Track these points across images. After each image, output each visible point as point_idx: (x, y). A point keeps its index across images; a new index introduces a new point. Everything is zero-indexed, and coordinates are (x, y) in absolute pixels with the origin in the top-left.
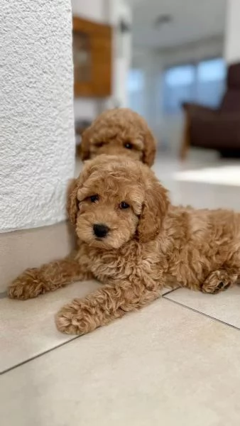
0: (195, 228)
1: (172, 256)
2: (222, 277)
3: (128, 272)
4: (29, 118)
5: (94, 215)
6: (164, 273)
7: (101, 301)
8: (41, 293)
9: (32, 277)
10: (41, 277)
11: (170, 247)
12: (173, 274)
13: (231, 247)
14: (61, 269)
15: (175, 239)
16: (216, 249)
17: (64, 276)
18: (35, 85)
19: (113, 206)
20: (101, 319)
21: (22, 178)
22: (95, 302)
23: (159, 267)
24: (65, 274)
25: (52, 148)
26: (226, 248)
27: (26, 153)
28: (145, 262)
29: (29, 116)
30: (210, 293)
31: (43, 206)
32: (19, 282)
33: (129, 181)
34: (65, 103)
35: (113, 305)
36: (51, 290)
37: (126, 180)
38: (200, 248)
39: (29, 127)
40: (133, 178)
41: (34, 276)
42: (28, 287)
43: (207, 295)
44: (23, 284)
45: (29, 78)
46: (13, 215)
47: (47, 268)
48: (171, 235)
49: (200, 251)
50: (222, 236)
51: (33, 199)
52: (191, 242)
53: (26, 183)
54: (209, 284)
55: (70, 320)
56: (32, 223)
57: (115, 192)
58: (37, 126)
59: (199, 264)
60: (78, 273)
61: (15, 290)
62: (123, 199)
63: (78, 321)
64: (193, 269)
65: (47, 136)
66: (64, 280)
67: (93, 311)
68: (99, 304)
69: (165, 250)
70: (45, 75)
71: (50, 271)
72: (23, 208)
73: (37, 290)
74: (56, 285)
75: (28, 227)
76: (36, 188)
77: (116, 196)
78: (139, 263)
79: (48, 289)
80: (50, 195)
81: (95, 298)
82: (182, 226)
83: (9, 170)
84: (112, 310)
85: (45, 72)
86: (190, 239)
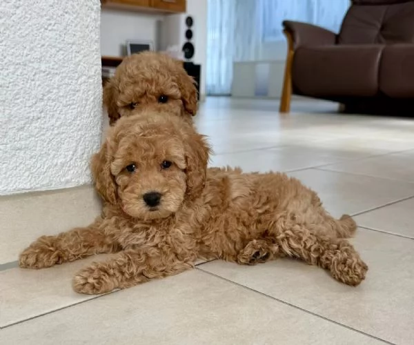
0: (235, 194)
1: (207, 226)
2: (259, 246)
3: (156, 240)
4: (47, 65)
5: (140, 186)
6: (197, 243)
7: (121, 264)
8: (57, 263)
9: (47, 244)
10: (58, 246)
11: (206, 216)
12: (207, 243)
13: (272, 216)
14: (82, 238)
15: (212, 207)
16: (255, 218)
17: (84, 246)
18: (55, 28)
19: (155, 168)
20: (120, 280)
21: (39, 132)
22: (114, 264)
23: (193, 237)
24: (86, 244)
25: (74, 98)
26: (267, 216)
27: (43, 103)
28: (177, 230)
29: (48, 62)
30: (245, 264)
31: (63, 165)
32: (31, 250)
33: (163, 136)
34: (90, 47)
35: (134, 269)
36: (68, 260)
37: (160, 136)
38: (238, 216)
39: (48, 74)
40: (166, 132)
41: (49, 244)
42: (41, 256)
43: (242, 266)
44: (37, 251)
45: (49, 20)
46: (27, 173)
47: (65, 236)
48: (209, 203)
49: (238, 219)
50: (265, 204)
51: (51, 156)
52: (229, 210)
53: (43, 137)
54: (243, 253)
55: (86, 279)
56: (49, 184)
57: (152, 154)
58: (57, 74)
59: (237, 233)
60: (102, 244)
61: (27, 258)
62: (164, 157)
63: (94, 279)
64: (229, 238)
65: (68, 84)
66: (84, 250)
67: (111, 272)
68: (119, 266)
69: (200, 220)
70: (66, 15)
71: (69, 240)
72: (38, 166)
73: (53, 259)
74: (74, 256)
75: (44, 189)
76: (54, 143)
77: (155, 156)
78: (170, 232)
79: (65, 259)
80: (71, 153)
81: (115, 260)
82: (221, 192)
83: (23, 122)
84: (132, 273)
85: (66, 13)
86: (228, 207)
